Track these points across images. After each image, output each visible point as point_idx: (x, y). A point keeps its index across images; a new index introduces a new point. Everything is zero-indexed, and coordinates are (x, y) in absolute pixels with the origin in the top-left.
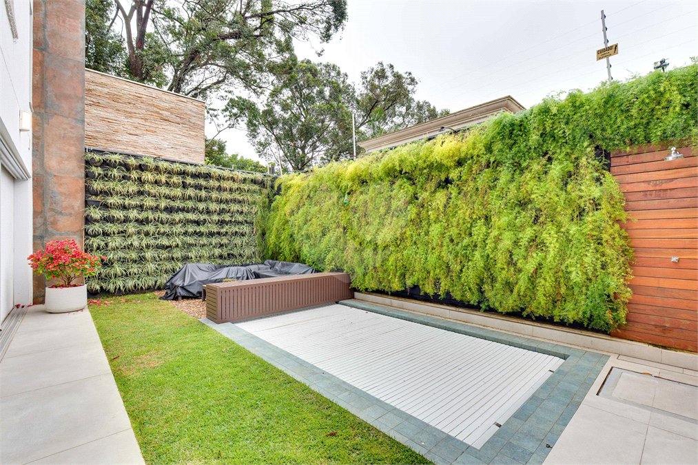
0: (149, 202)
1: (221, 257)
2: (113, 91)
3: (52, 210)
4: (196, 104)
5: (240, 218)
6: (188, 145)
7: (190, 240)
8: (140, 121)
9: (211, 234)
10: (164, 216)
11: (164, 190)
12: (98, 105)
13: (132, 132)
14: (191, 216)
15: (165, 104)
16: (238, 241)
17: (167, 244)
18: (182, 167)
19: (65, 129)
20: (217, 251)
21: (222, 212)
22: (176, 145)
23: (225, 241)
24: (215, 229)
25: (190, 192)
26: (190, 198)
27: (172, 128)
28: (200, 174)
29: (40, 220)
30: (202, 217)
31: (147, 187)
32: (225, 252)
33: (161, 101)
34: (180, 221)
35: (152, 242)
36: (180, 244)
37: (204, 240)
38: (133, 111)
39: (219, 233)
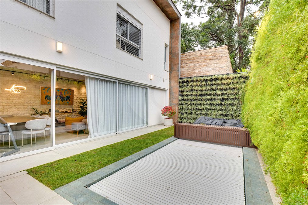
0: (194, 93)
1: (221, 115)
2: (194, 56)
3: (172, 98)
4: (223, 48)
5: (232, 97)
6: (219, 67)
7: (208, 107)
8: (202, 63)
9: (218, 105)
10: (199, 98)
11: (200, 88)
12: (190, 62)
13: (199, 68)
14: (209, 97)
15: (210, 53)
16: (231, 108)
17: (200, 108)
18: (205, 78)
19: (175, 74)
20: (220, 112)
21: (223, 94)
22: (213, 68)
23: (224, 108)
24: (219, 102)
25: (209, 87)
26: (208, 90)
27: (213, 62)
28: (213, 79)
29: (170, 100)
30: (213, 97)
31: (194, 88)
32: (224, 113)
33: (209, 52)
34: (205, 99)
35: (195, 107)
36: (204, 108)
37: (214, 107)
38: (200, 60)
39: (221, 104)
